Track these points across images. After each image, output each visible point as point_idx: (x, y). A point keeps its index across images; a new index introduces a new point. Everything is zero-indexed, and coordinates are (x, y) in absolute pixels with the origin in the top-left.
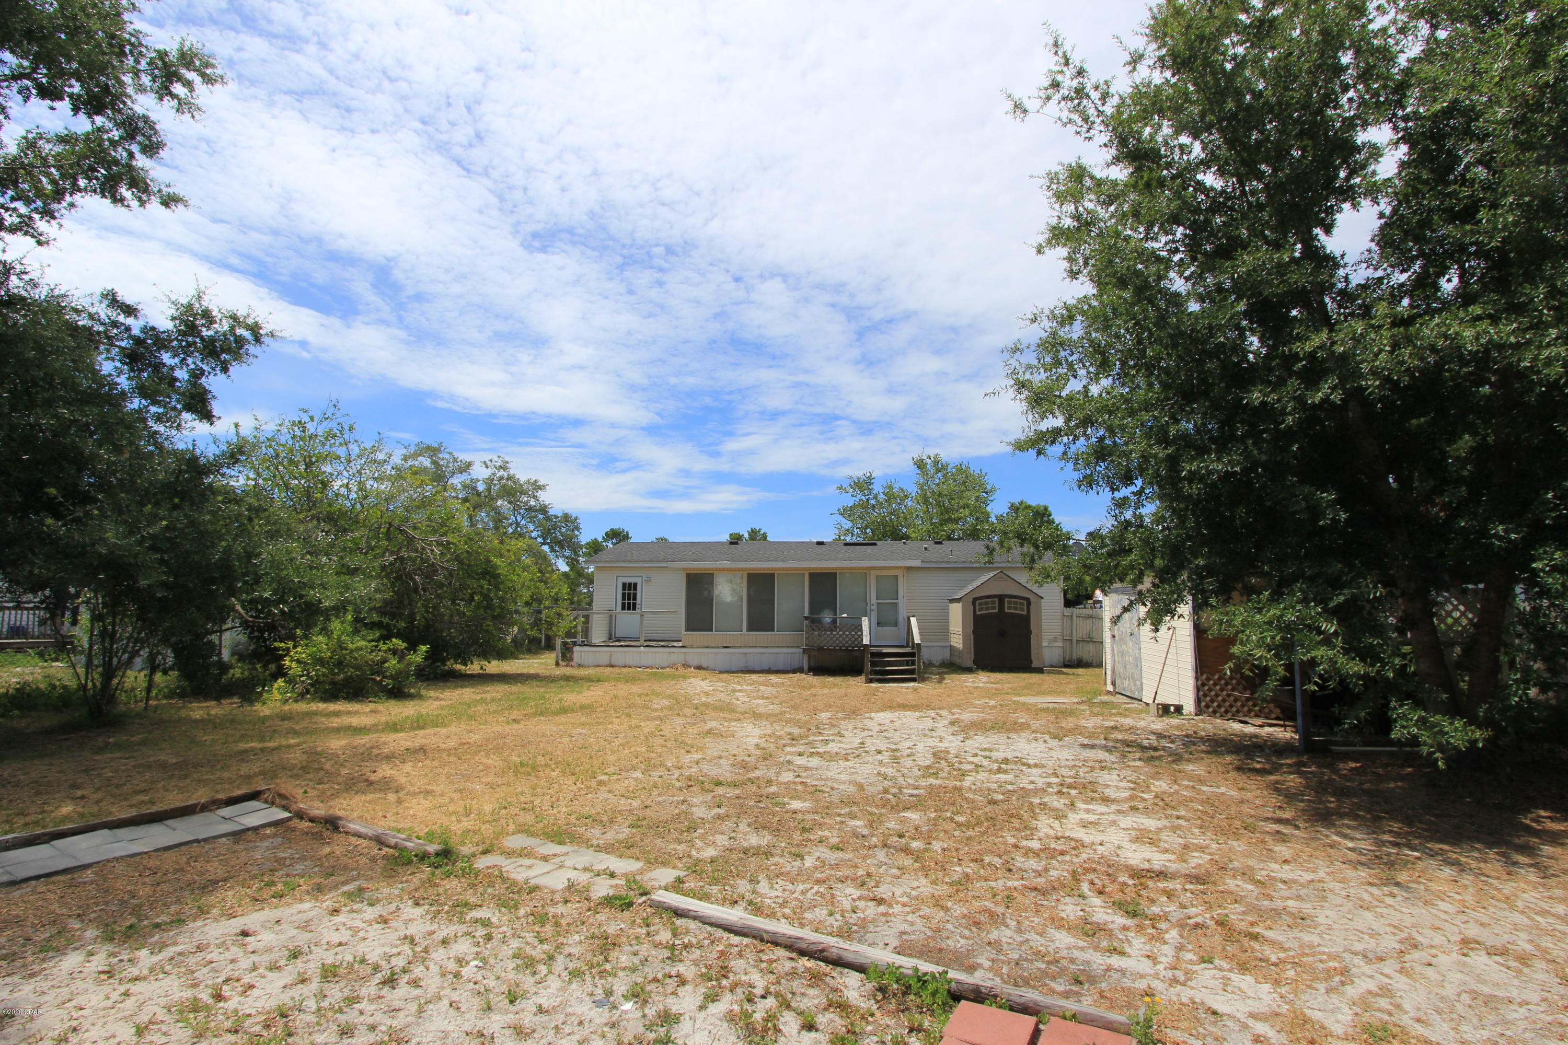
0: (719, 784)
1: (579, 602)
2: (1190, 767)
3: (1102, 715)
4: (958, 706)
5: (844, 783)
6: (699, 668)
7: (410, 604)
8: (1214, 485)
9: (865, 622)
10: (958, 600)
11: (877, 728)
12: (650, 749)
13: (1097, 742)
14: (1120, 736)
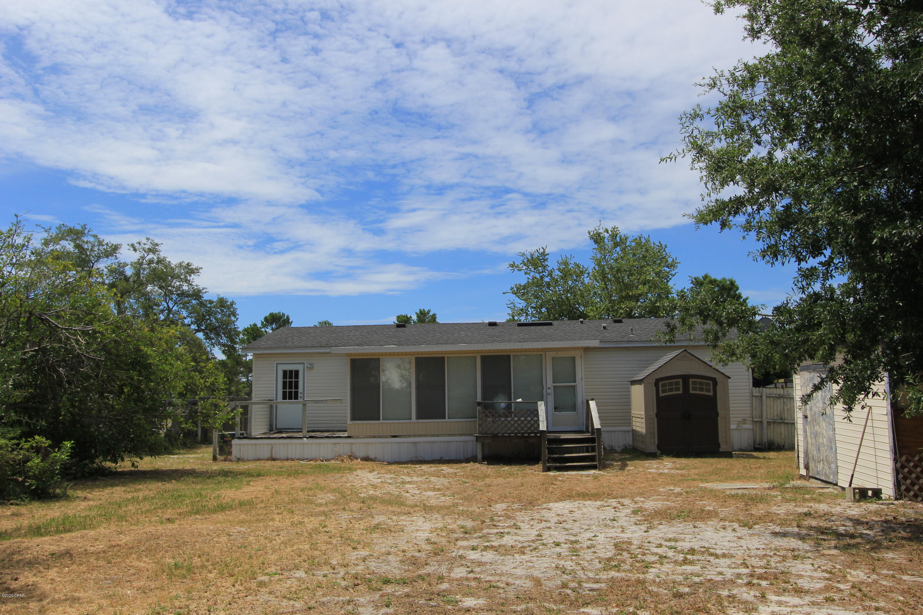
0: (387, 582)
1: (238, 392)
2: (890, 555)
3: (795, 500)
4: (641, 494)
5: (520, 578)
6: (366, 459)
7: (54, 398)
8: (907, 253)
9: (541, 407)
10: (639, 382)
11: (556, 519)
12: (314, 546)
13: (789, 529)
14: (814, 523)
